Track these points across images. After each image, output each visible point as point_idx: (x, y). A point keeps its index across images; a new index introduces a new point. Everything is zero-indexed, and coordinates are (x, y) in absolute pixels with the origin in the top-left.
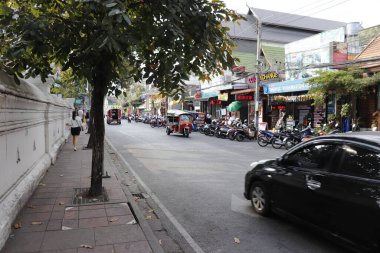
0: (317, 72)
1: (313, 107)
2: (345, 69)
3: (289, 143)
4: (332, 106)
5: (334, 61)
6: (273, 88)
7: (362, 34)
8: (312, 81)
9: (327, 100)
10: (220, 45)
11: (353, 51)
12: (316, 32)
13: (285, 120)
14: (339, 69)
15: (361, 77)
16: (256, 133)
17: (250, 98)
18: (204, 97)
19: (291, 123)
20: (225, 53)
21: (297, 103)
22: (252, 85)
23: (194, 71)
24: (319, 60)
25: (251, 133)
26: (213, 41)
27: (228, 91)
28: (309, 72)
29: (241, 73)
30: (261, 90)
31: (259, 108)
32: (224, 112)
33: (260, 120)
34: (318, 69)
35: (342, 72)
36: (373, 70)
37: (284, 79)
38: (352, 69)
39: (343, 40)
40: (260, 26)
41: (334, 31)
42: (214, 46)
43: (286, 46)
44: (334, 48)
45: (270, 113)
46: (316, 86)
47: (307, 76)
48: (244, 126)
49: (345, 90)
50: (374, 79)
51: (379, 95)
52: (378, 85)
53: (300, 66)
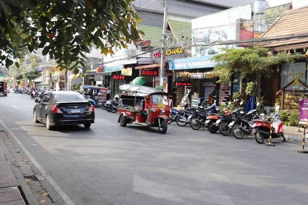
0: (223, 49)
1: (219, 85)
2: (251, 47)
3: (194, 121)
4: (238, 84)
5: (241, 38)
6: (179, 64)
7: (269, 12)
8: (218, 58)
9: (232, 78)
10: (124, 16)
11: (259, 29)
12: (223, 8)
13: (190, 97)
14: (245, 46)
15: (266, 55)
17: (156, 73)
18: (106, 71)
19: (196, 101)
20: (129, 26)
21: (203, 80)
22: (157, 60)
23: (95, 43)
24: (226, 37)
26: (116, 12)
27: (133, 66)
28: (216, 48)
29: (146, 47)
30: (167, 65)
31: (164, 84)
34: (224, 46)
35: (248, 50)
36: (277, 49)
37: (190, 55)
38: (258, 48)
39: (249, 17)
41: (241, 8)
42: (118, 17)
43: (193, 21)
44: (241, 26)
45: (175, 90)
46: (221, 62)
47: (213, 53)
49: (250, 68)
50: (278, 58)
51: (285, 73)
52: (282, 64)
53: (207, 42)
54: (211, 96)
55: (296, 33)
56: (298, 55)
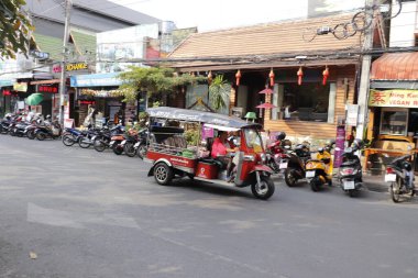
0: (129, 67)
1: (124, 104)
2: (157, 66)
3: (98, 142)
4: (144, 103)
5: (147, 57)
6: (82, 81)
7: (176, 33)
8: (123, 76)
9: (139, 97)
11: (167, 49)
12: (131, 24)
13: (93, 117)
14: (152, 66)
15: (172, 76)
16: (61, 131)
17: (55, 90)
19: (100, 121)
20: (18, 33)
21: (108, 99)
22: (57, 75)
24: (132, 54)
25: (55, 131)
27: (28, 80)
28: (122, 65)
30: (68, 82)
31: (65, 102)
32: (21, 105)
33: (67, 116)
34: (130, 64)
35: (154, 69)
36: (182, 70)
37: (94, 72)
38: (163, 68)
39: (155, 36)
40: (69, 7)
41: (148, 26)
43: (98, 35)
44: (148, 44)
45: (77, 108)
46: (127, 81)
47: (119, 70)
48: (47, 122)
49: (156, 88)
50: (183, 79)
51: (189, 94)
52: (186, 86)
53: (112, 59)
54: (117, 116)
55: (200, 55)
56: (201, 77)
